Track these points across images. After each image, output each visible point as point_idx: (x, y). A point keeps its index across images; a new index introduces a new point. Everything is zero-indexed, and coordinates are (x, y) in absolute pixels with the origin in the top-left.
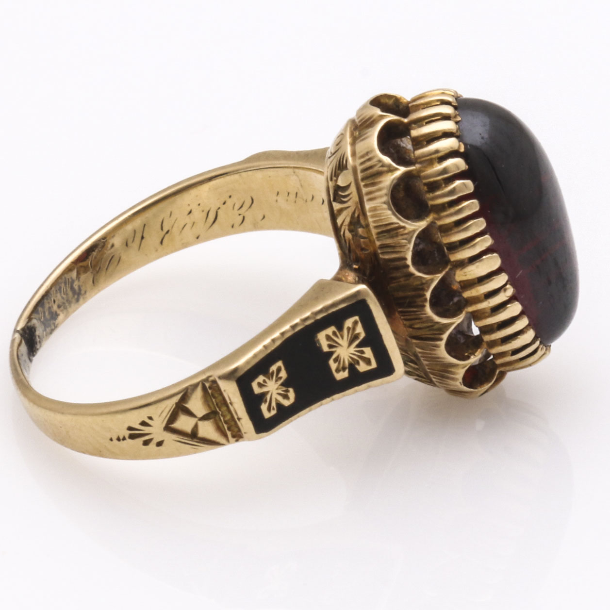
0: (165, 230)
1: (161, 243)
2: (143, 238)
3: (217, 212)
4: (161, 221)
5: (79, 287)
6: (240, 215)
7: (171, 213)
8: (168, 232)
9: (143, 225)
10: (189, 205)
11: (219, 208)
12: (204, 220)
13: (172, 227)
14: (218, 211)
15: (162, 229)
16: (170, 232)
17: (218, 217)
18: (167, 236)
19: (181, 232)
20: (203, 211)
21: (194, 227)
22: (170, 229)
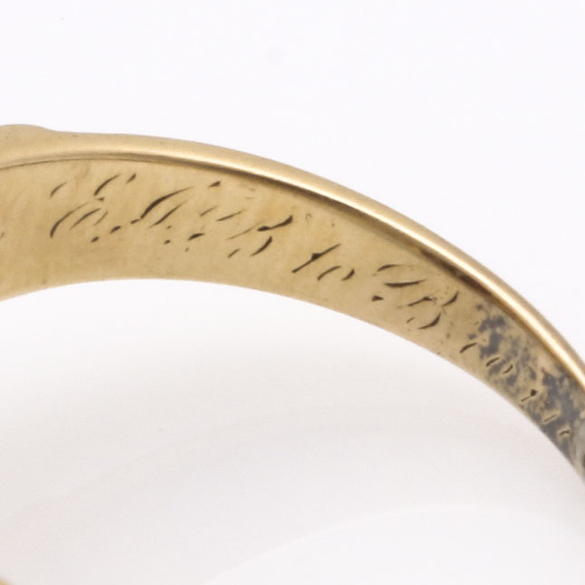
0: (265, 235)
1: (289, 221)
2: (316, 257)
3: (143, 216)
4: (261, 254)
5: (482, 329)
6: (102, 199)
7: (231, 255)
8: (264, 229)
9: (298, 272)
10: (187, 250)
11: (133, 222)
12: (179, 210)
13: (247, 231)
14: (138, 217)
15: (270, 241)
16: (260, 226)
17: (148, 205)
18: (269, 224)
19: (239, 213)
20: (169, 227)
21: (208, 208)
22: (255, 231)
